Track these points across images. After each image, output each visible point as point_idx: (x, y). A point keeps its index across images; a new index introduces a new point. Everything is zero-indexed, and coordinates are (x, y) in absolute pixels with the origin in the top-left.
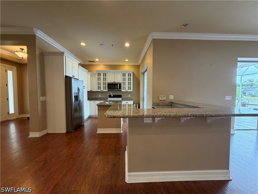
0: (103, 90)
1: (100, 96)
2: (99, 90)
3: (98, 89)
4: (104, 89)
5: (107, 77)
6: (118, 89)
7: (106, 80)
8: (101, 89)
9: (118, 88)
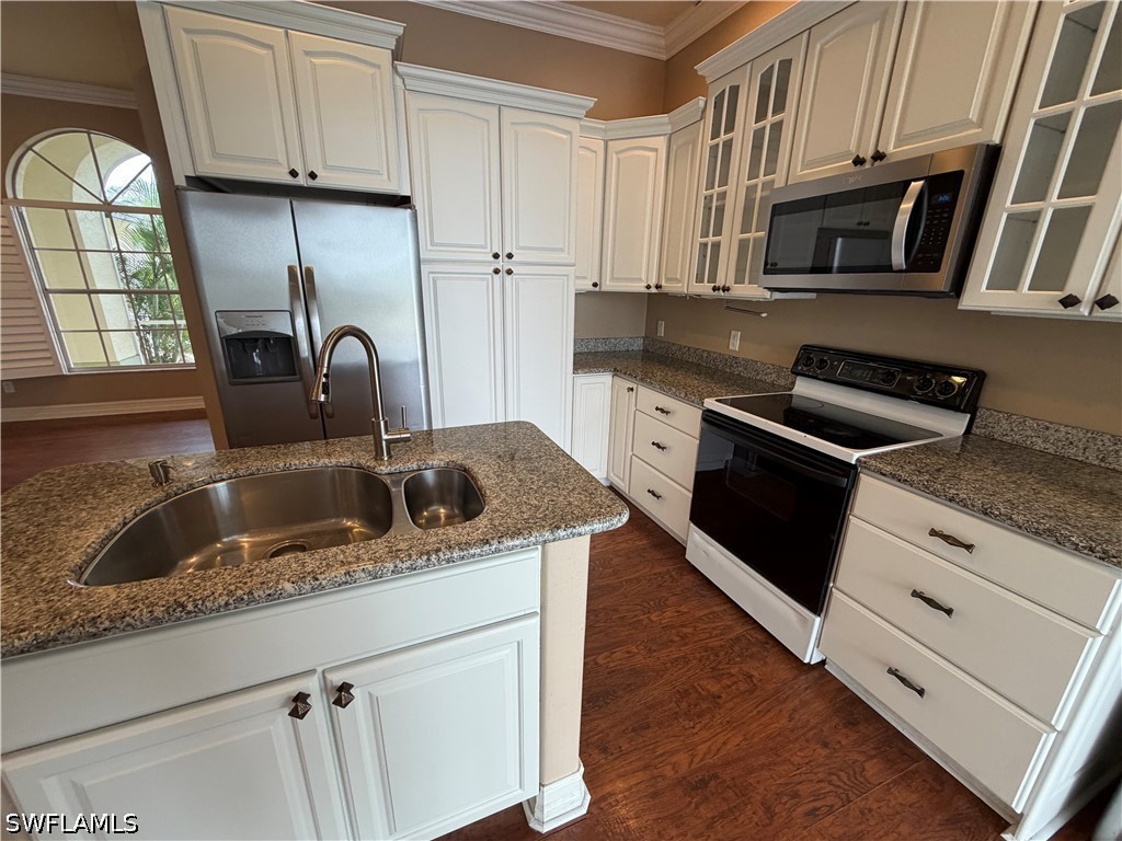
0: (730, 283)
1: (735, 345)
2: (705, 289)
3: (700, 279)
4: (739, 280)
5: (788, 116)
6: (888, 268)
7: (770, 170)
8: (720, 282)
9: (898, 257)
